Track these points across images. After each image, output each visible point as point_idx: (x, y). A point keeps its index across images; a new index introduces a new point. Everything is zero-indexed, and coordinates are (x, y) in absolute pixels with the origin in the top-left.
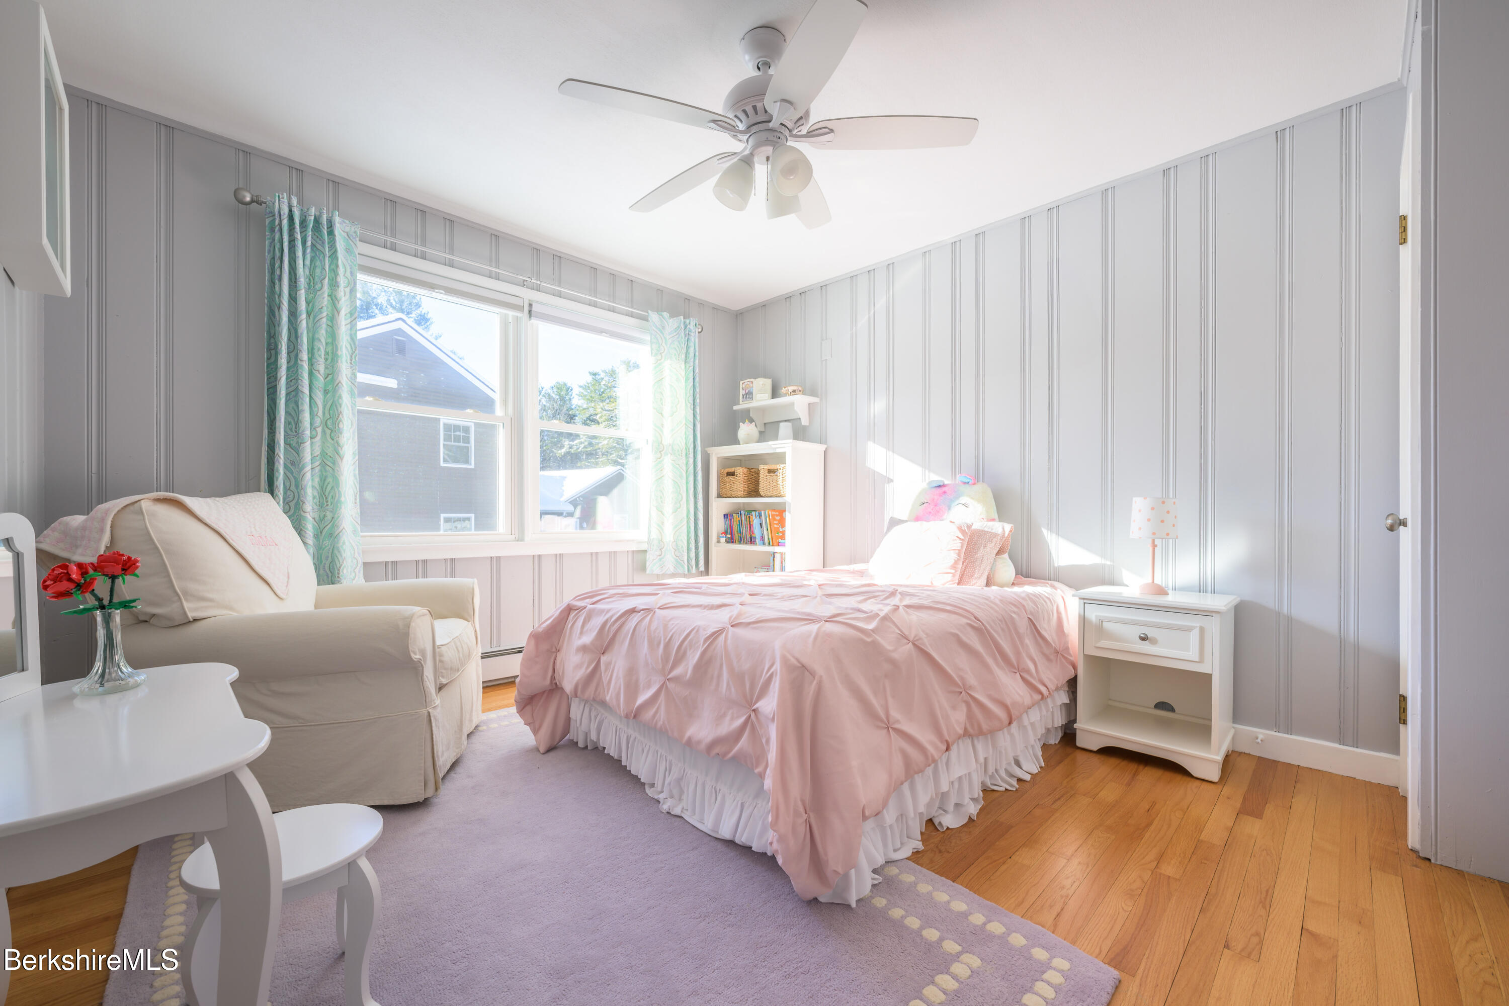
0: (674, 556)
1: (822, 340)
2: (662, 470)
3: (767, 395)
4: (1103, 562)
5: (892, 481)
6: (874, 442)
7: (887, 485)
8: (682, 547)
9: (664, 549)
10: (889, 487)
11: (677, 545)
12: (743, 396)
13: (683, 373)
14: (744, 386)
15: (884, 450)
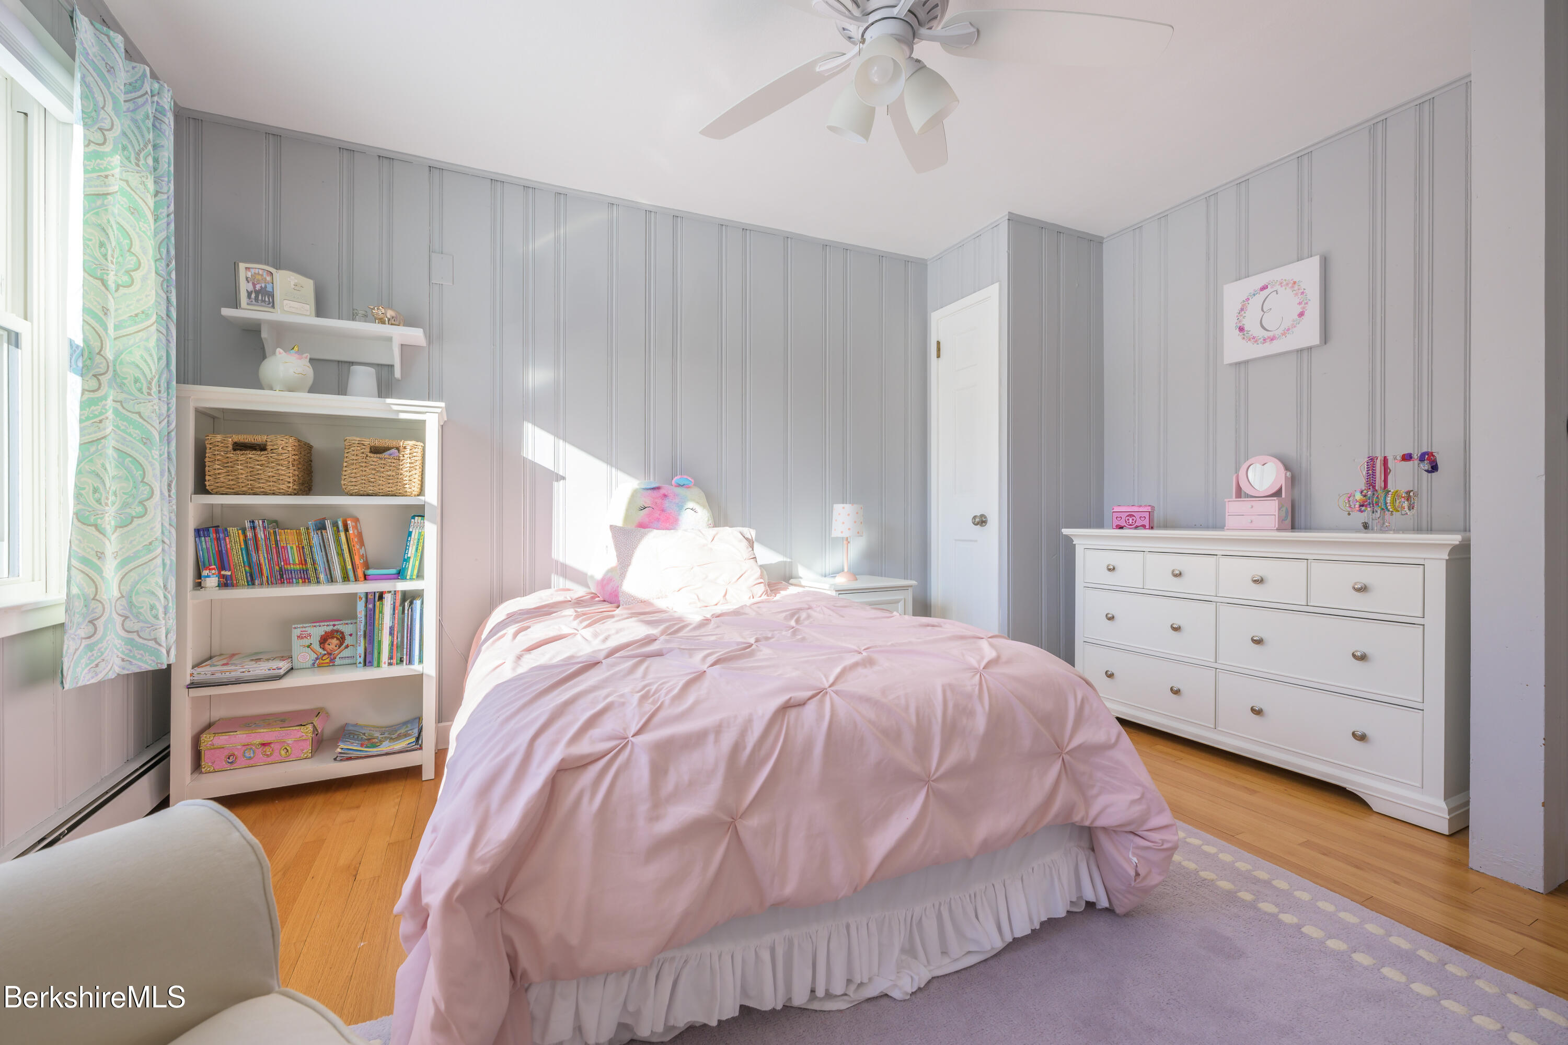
0: (124, 634)
1: (431, 251)
2: (101, 421)
3: (308, 307)
4: (785, 559)
5: (564, 478)
6: (534, 424)
7: (555, 484)
8: (152, 608)
9: (103, 619)
10: (558, 486)
11: (131, 604)
12: (249, 294)
13: (151, 202)
14: (249, 275)
15: (553, 437)
